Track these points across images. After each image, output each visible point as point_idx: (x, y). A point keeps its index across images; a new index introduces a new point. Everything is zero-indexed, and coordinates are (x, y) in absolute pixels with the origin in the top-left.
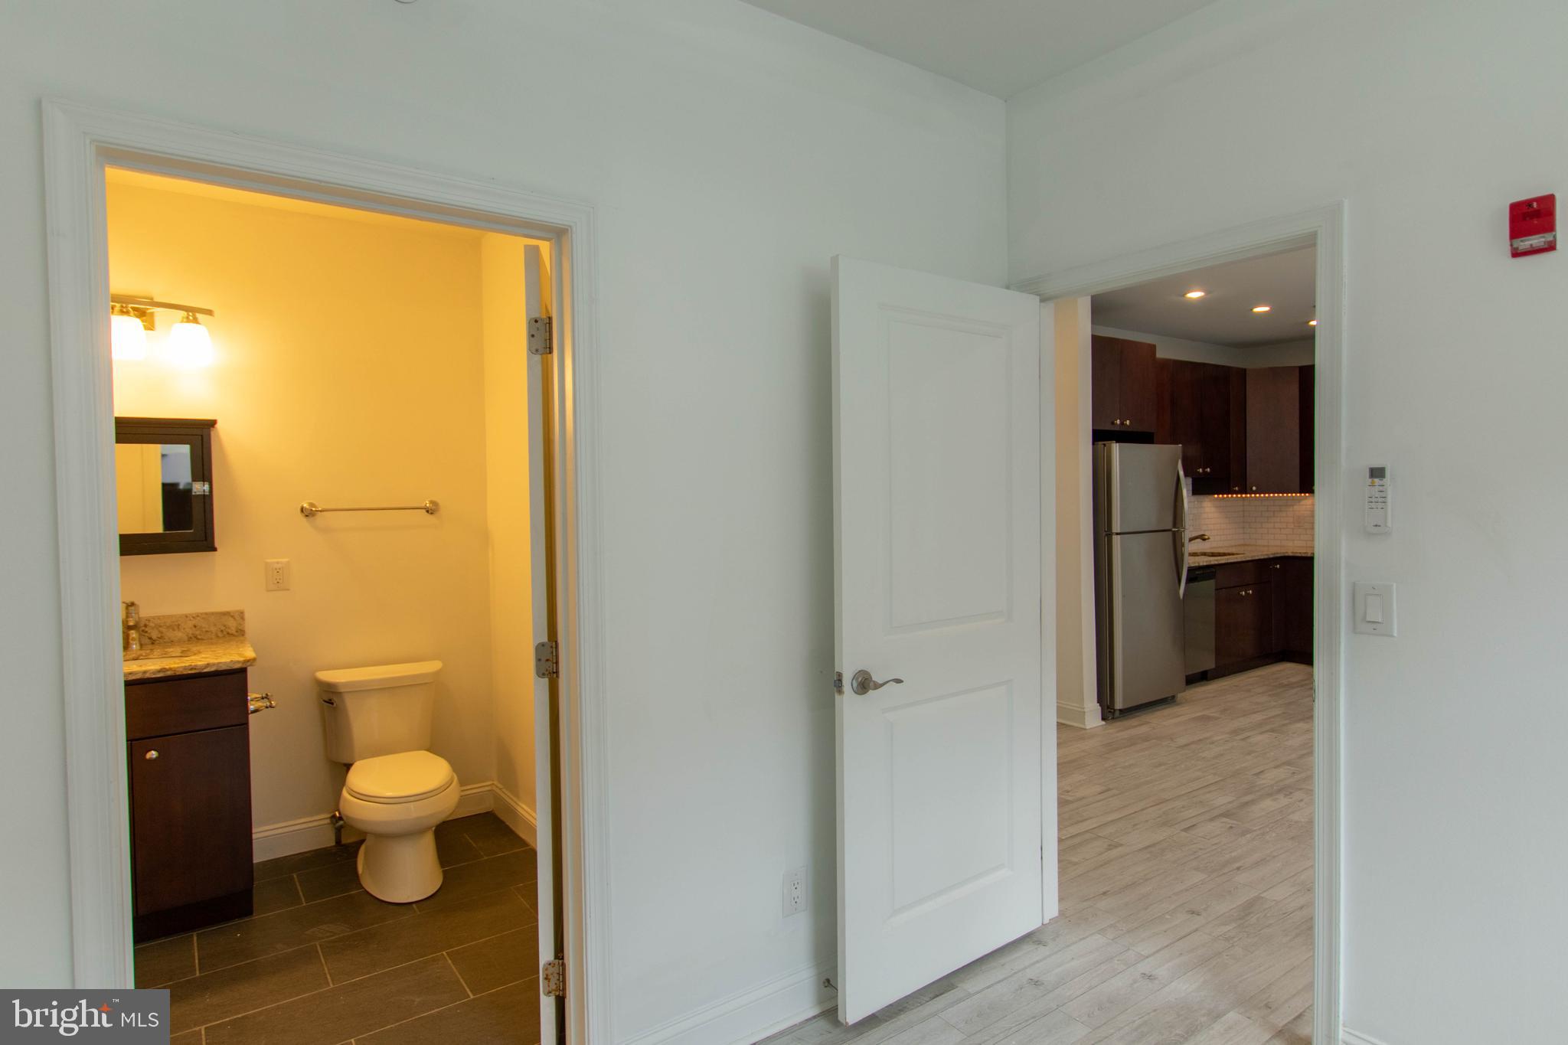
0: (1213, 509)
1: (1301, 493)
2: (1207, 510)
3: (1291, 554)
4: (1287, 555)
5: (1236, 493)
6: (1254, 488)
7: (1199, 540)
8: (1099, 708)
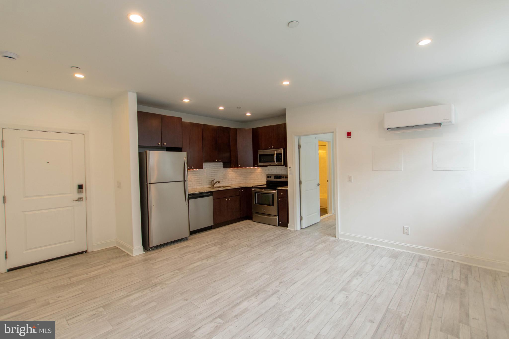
0: (233, 172)
1: (253, 167)
2: (230, 172)
3: (247, 186)
4: (246, 186)
5: (233, 167)
6: (240, 166)
7: (218, 183)
8: (143, 247)
